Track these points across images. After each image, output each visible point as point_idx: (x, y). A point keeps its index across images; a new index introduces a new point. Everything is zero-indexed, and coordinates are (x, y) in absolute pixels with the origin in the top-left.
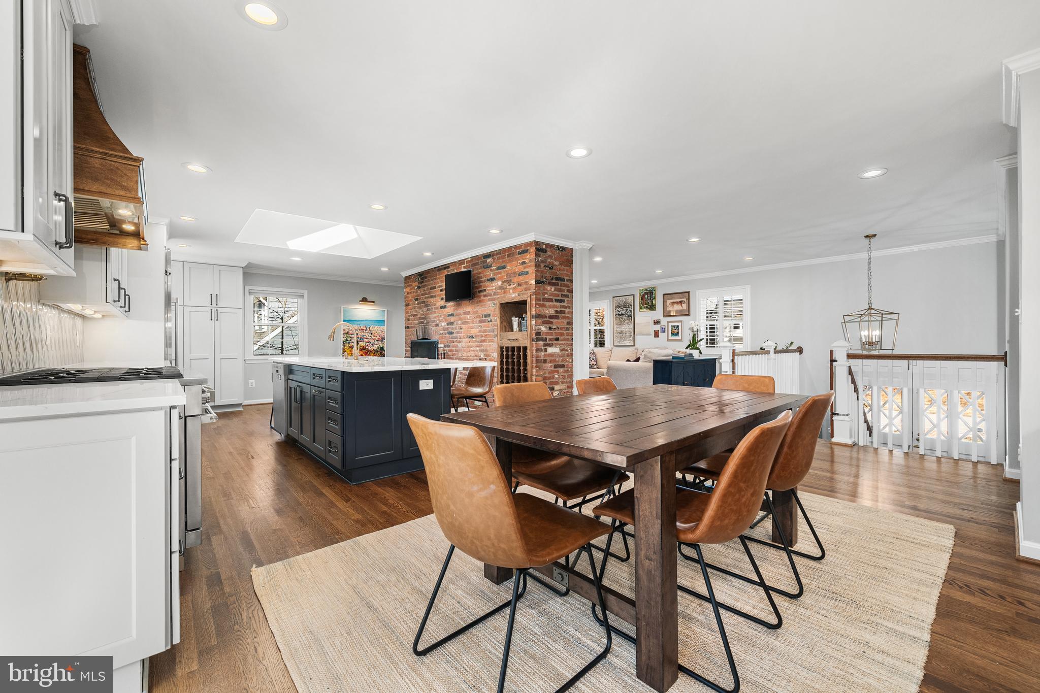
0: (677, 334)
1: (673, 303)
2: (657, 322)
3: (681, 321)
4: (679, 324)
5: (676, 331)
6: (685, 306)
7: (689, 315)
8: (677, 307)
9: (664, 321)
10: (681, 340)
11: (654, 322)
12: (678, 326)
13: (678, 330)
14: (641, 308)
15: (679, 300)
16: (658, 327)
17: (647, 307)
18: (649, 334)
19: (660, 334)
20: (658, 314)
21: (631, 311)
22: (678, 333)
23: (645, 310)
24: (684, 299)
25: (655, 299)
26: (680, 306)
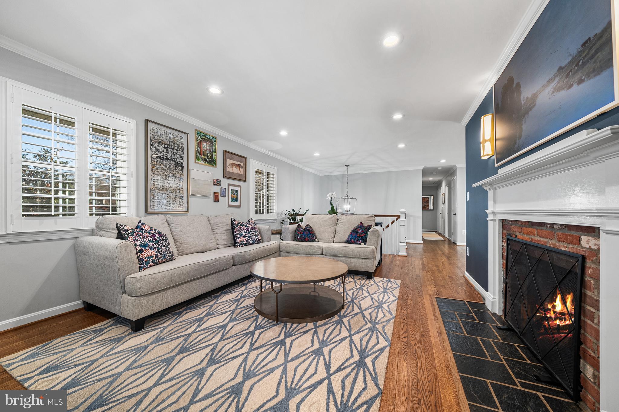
0: (236, 200)
1: (233, 164)
2: (216, 183)
3: (240, 187)
4: (238, 189)
5: (235, 196)
6: (242, 171)
7: (245, 181)
8: (236, 170)
9: (225, 183)
10: (239, 206)
11: (214, 182)
12: (237, 191)
13: (237, 195)
14: (197, 158)
15: (238, 163)
16: (217, 189)
17: (205, 160)
18: (208, 197)
19: (221, 198)
20: (217, 172)
21: (182, 158)
22: (237, 198)
23: (202, 162)
24: (242, 164)
25: (215, 152)
26: (239, 170)
